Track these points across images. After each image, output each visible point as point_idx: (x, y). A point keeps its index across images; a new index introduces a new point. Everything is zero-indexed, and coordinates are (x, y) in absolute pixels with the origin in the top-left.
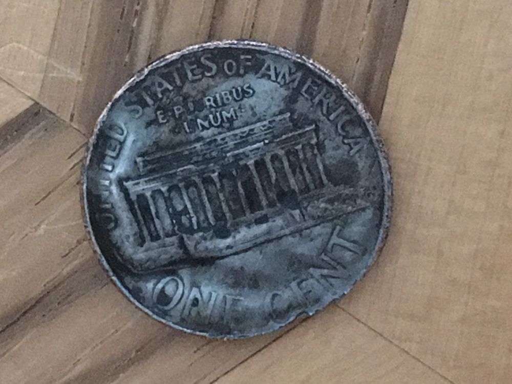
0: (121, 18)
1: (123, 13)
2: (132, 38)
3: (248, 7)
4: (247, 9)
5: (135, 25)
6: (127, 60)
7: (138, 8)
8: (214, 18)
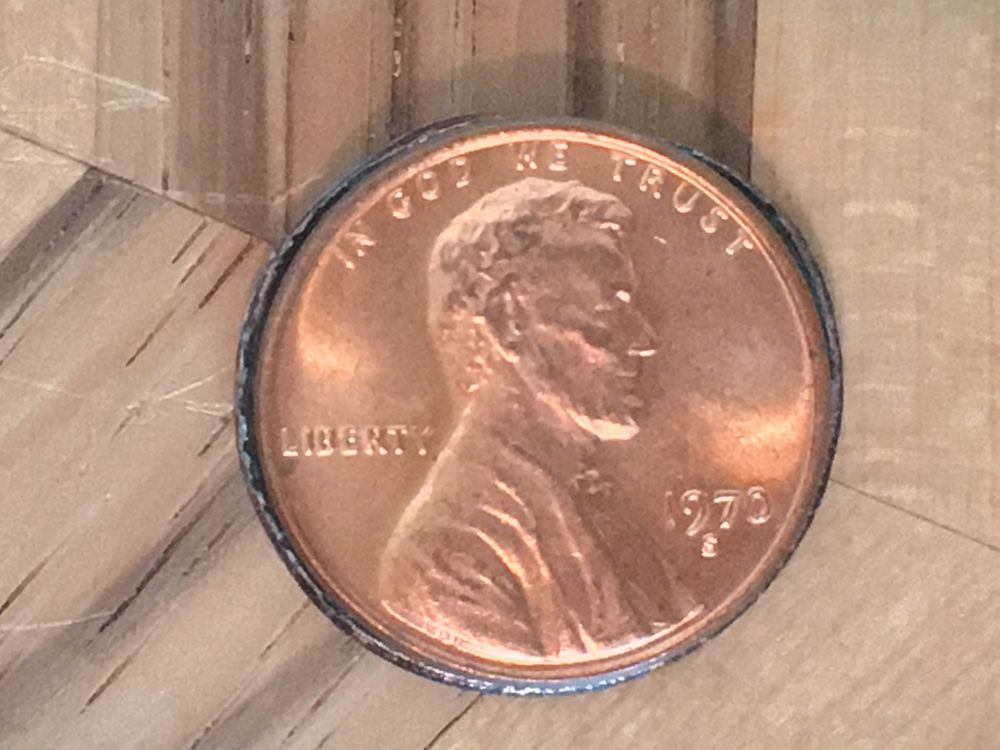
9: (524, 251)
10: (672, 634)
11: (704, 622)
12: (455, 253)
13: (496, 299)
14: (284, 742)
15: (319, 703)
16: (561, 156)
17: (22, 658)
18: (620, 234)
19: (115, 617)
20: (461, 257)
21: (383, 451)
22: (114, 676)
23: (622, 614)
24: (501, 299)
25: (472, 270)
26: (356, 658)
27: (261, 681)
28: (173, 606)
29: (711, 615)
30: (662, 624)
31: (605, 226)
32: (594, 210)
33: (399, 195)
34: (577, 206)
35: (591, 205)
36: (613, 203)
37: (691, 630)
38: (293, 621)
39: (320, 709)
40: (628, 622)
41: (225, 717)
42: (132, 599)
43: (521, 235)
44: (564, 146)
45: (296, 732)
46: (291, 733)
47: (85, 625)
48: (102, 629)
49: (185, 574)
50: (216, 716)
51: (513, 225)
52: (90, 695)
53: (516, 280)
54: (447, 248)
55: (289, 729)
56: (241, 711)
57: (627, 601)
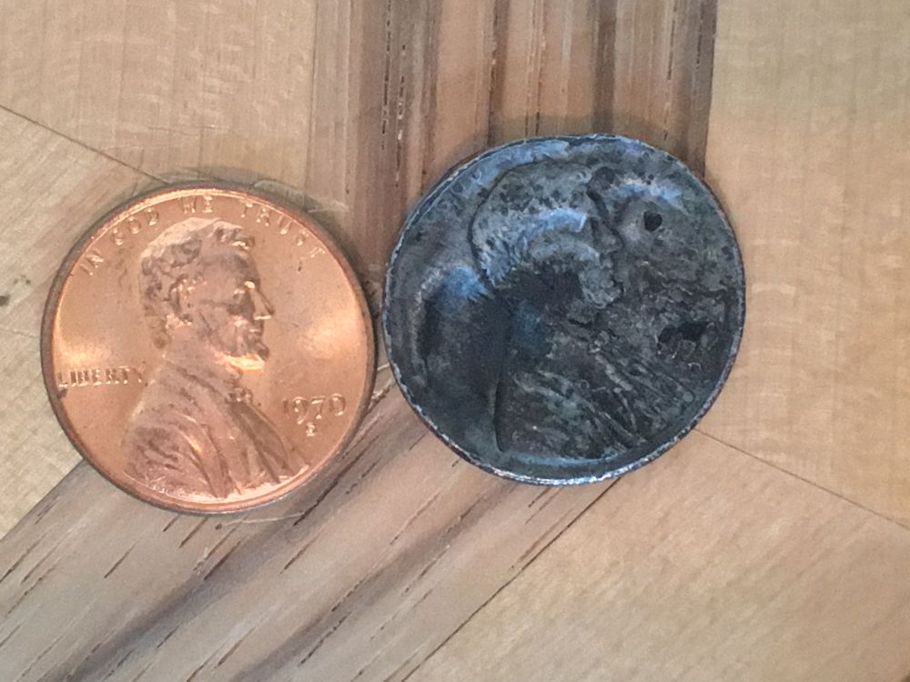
0: (384, 132)
1: (384, 127)
2: (400, 152)
3: (529, 95)
4: (528, 98)
5: (400, 137)
6: (397, 179)
7: (400, 117)
8: (491, 113)
9: (189, 261)
10: (291, 483)
11: (309, 474)
12: (150, 264)
13: (175, 290)
14: (402, 595)
15: (424, 572)
16: (208, 204)
17: (246, 540)
18: (247, 248)
19: (303, 517)
20: (153, 266)
21: (117, 382)
22: (301, 553)
23: (261, 470)
24: (178, 290)
25: (159, 274)
26: (448, 546)
27: (390, 557)
28: (339, 511)
29: (313, 470)
30: (285, 477)
31: (236, 244)
32: (230, 233)
33: (116, 231)
34: (220, 232)
35: (228, 231)
36: (240, 230)
37: (303, 479)
38: (410, 523)
39: (425, 576)
40: (265, 475)
41: (368, 578)
42: (315, 506)
43: (187, 252)
44: (210, 199)
45: (411, 589)
46: (408, 589)
47: (284, 521)
48: (296, 524)
49: (348, 492)
50: (362, 578)
51: (182, 246)
52: (286, 564)
53: (186, 278)
54: (145, 262)
55: (406, 587)
56: (377, 576)
57: (264, 464)
